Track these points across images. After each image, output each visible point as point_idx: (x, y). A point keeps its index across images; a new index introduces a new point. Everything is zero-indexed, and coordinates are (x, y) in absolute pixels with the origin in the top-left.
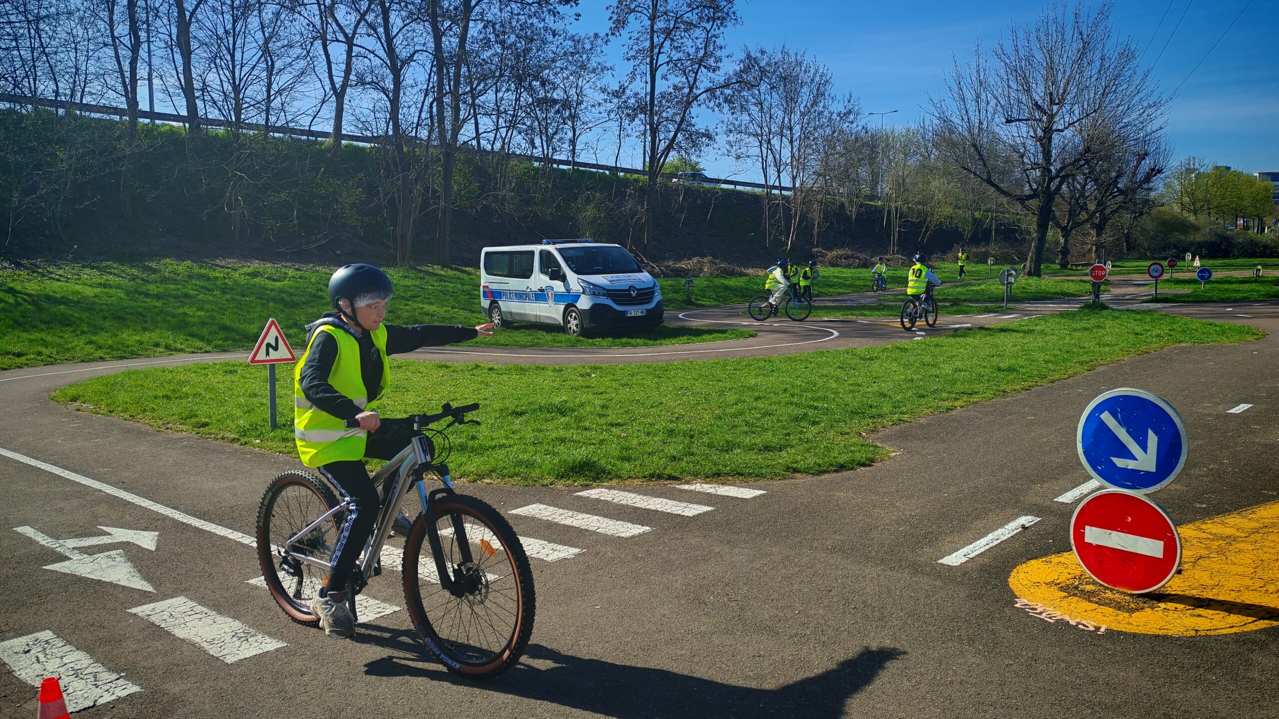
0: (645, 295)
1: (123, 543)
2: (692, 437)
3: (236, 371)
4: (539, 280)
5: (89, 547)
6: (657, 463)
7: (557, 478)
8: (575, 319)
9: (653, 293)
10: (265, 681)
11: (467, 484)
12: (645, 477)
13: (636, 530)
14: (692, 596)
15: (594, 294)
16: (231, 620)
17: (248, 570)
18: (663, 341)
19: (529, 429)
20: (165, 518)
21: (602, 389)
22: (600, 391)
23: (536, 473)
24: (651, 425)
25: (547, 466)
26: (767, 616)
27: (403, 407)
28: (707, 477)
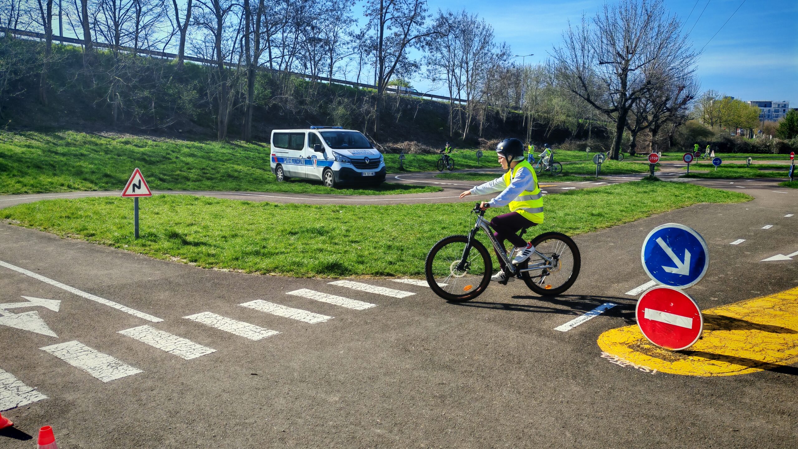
0: (374, 163)
1: (37, 307)
2: (402, 250)
3: (113, 203)
4: (307, 151)
5: (15, 309)
6: (380, 265)
7: (317, 273)
8: (330, 176)
9: (379, 162)
10: (128, 393)
11: (260, 276)
12: (372, 274)
13: (367, 306)
14: (401, 346)
15: (342, 161)
16: (107, 355)
17: (118, 325)
18: (385, 192)
19: (300, 243)
20: (65, 292)
21: (346, 220)
22: (345, 221)
23: (303, 270)
24: (377, 242)
25: (311, 265)
26: (448, 360)
27: (220, 228)
28: (412, 275)
